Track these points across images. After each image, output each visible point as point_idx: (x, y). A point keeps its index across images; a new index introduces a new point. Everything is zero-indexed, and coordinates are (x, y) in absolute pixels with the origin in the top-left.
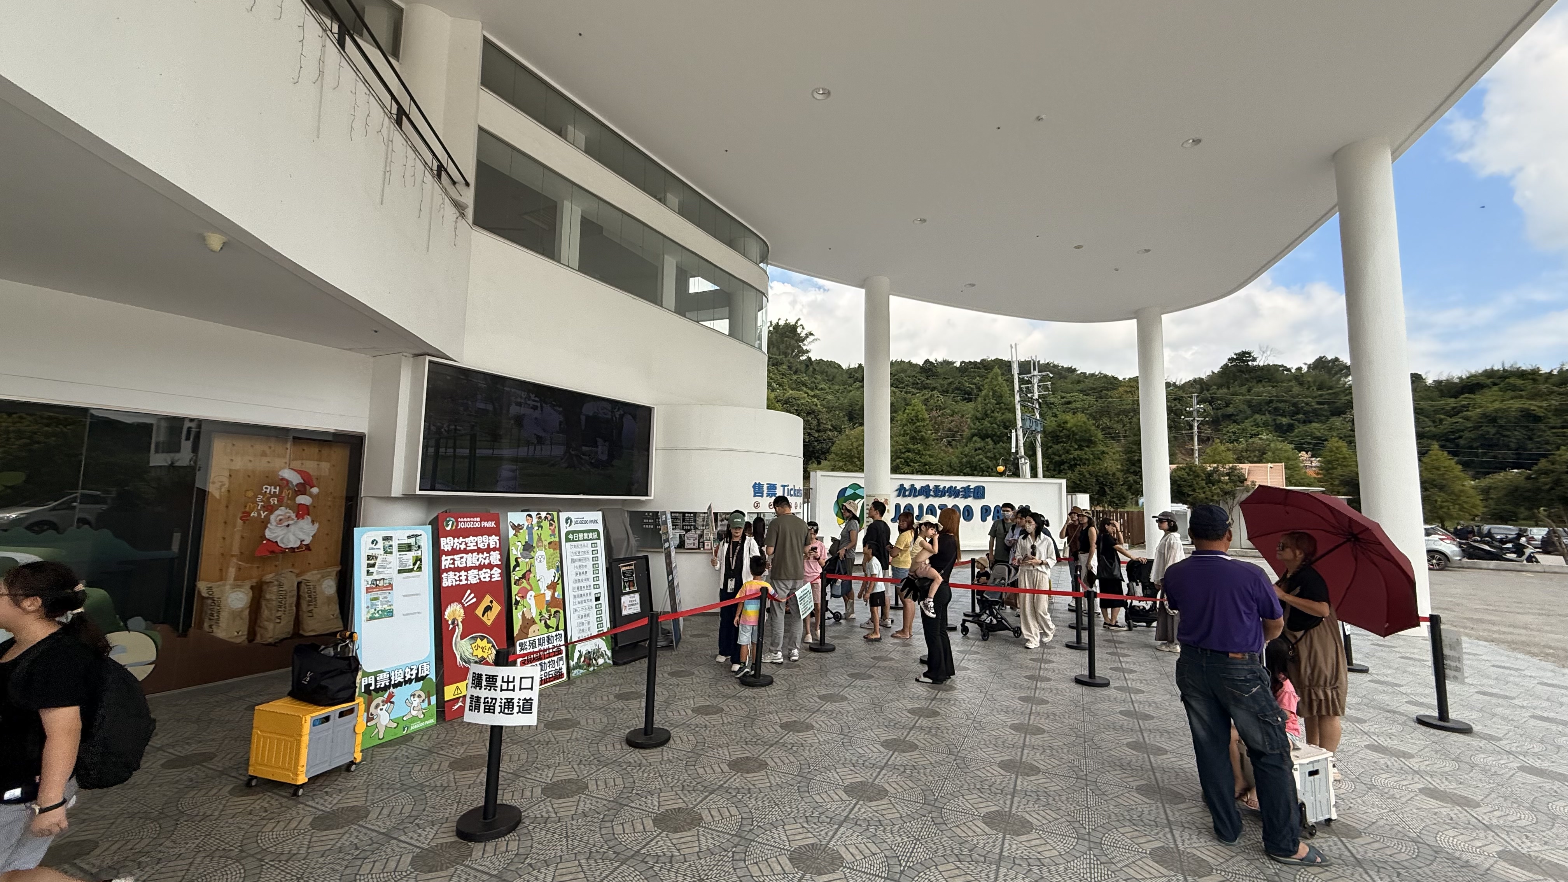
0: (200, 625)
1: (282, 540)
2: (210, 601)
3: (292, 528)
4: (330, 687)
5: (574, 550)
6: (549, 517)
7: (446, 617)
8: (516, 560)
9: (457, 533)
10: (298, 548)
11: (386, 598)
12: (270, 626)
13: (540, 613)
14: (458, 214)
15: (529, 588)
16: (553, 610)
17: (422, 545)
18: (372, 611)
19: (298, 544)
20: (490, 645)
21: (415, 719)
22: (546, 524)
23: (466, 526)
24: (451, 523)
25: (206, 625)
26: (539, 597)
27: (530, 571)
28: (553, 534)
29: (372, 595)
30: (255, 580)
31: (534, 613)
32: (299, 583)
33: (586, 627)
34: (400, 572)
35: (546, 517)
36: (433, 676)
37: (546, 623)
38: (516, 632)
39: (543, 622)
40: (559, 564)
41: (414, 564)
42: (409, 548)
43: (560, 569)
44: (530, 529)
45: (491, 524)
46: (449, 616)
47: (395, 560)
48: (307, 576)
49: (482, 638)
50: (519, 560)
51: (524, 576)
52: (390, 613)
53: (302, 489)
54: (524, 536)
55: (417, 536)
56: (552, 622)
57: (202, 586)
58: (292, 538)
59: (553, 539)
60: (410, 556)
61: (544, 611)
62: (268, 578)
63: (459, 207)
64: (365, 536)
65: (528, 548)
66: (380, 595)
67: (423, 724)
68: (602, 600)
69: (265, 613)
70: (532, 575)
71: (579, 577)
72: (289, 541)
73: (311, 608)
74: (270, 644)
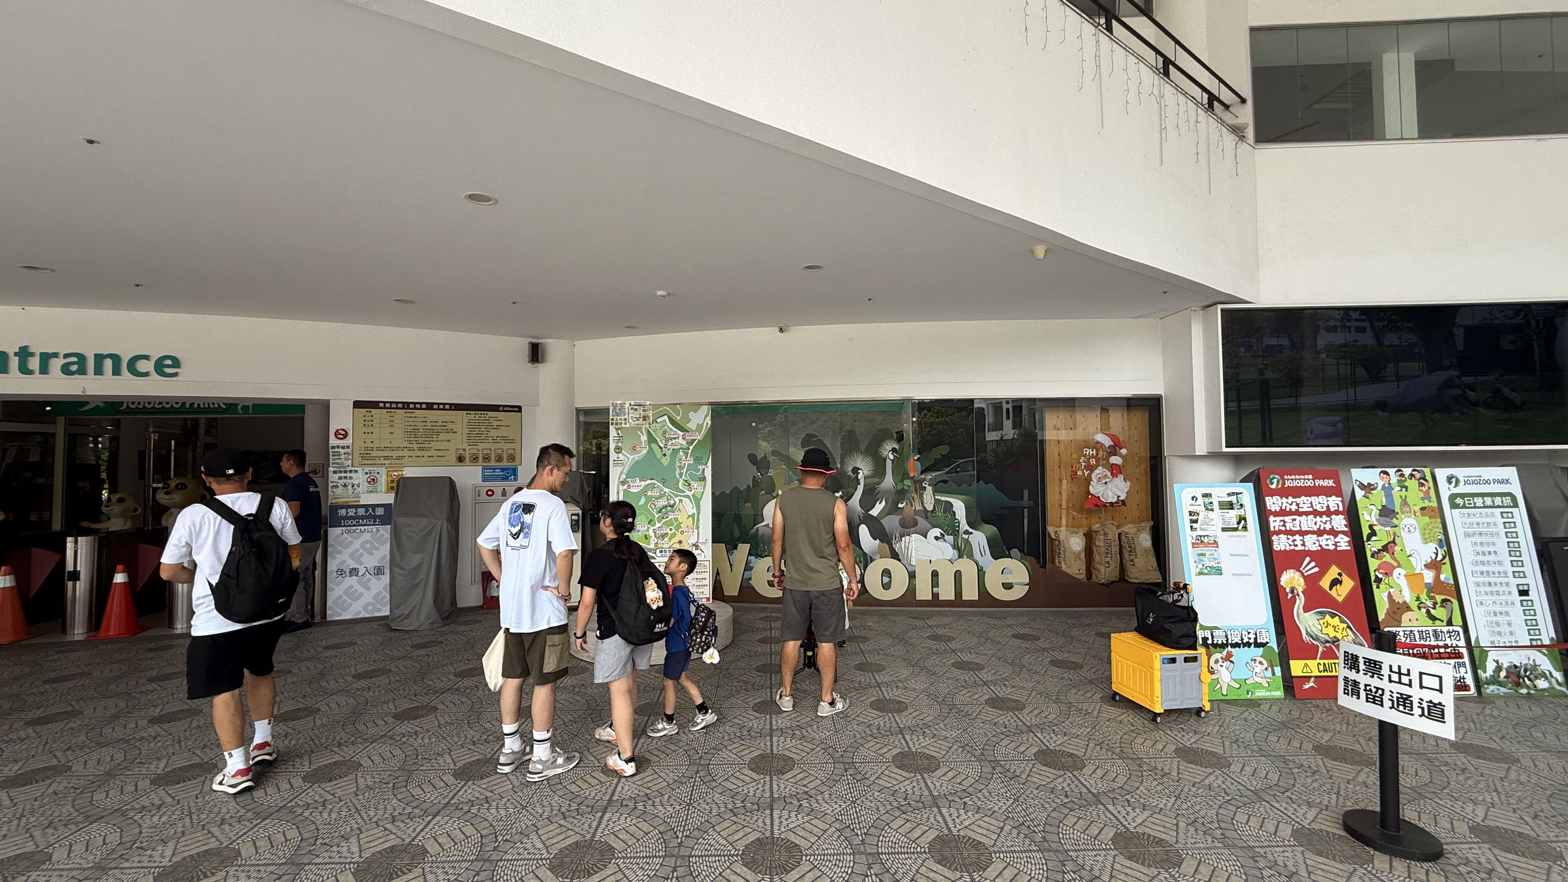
0: (1053, 562)
1: (1102, 495)
2: (1057, 543)
3: (1109, 485)
4: (1173, 631)
5: (1468, 520)
6: (1418, 475)
7: (1282, 583)
8: (1371, 527)
9: (1284, 492)
10: (1116, 503)
11: (1212, 555)
12: (1102, 569)
13: (1418, 599)
14: (1237, 139)
15: (1395, 564)
16: (1439, 598)
17: (1244, 503)
18: (1200, 566)
19: (1115, 500)
20: (1345, 626)
21: (1259, 686)
22: (1412, 484)
23: (1295, 484)
24: (1275, 481)
25: (1057, 561)
26: (1413, 578)
27: (1394, 542)
28: (1427, 496)
29: (1199, 551)
30: (1086, 529)
31: (1407, 596)
32: (1120, 534)
33: (1505, 629)
34: (1224, 530)
35: (1412, 475)
36: (1273, 644)
37: (1428, 612)
38: (1381, 616)
39: (1424, 610)
40: (1441, 537)
41: (1239, 523)
42: (1231, 506)
43: (1446, 543)
44: (1388, 490)
45: (1330, 483)
46: (1286, 583)
47: (1218, 518)
48: (1125, 529)
49: (1333, 616)
50: (1375, 528)
51: (1385, 548)
52: (1219, 571)
53: (1113, 450)
54: (1379, 498)
55: (1237, 494)
56: (1440, 612)
57: (1050, 529)
58: (1110, 494)
59: (1426, 504)
60: (1233, 515)
61: (1424, 597)
62: (1096, 527)
63: (1237, 131)
64: (1184, 492)
65: (1387, 513)
66: (1207, 551)
67: (1268, 694)
68: (1533, 595)
69: (1097, 557)
70: (1397, 548)
71: (1480, 558)
72: (1108, 497)
73: (1133, 557)
74: (1103, 584)
